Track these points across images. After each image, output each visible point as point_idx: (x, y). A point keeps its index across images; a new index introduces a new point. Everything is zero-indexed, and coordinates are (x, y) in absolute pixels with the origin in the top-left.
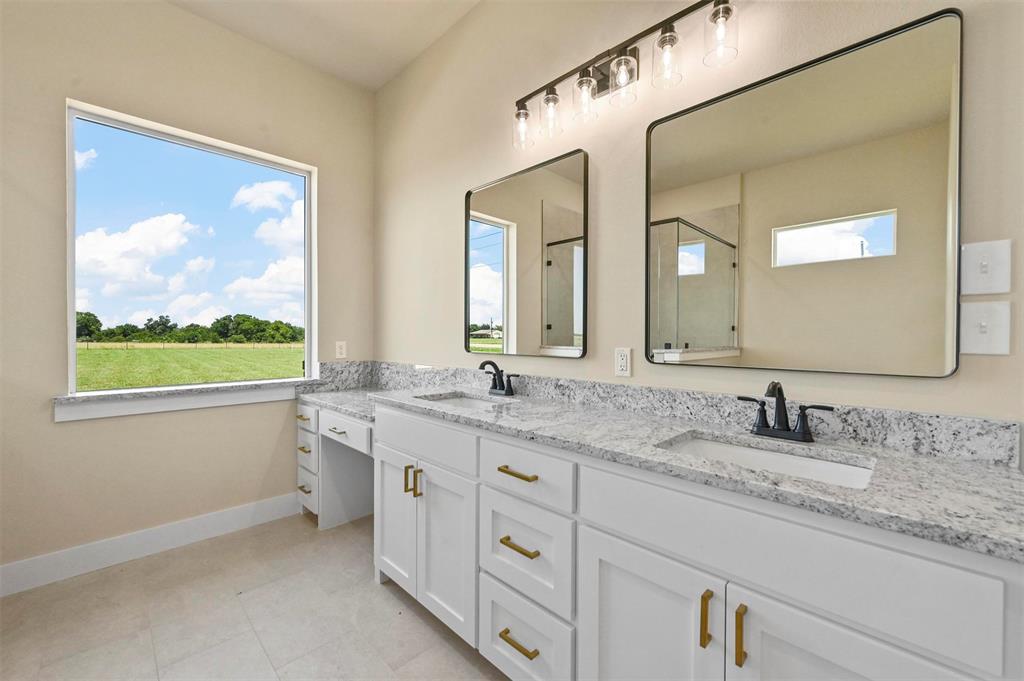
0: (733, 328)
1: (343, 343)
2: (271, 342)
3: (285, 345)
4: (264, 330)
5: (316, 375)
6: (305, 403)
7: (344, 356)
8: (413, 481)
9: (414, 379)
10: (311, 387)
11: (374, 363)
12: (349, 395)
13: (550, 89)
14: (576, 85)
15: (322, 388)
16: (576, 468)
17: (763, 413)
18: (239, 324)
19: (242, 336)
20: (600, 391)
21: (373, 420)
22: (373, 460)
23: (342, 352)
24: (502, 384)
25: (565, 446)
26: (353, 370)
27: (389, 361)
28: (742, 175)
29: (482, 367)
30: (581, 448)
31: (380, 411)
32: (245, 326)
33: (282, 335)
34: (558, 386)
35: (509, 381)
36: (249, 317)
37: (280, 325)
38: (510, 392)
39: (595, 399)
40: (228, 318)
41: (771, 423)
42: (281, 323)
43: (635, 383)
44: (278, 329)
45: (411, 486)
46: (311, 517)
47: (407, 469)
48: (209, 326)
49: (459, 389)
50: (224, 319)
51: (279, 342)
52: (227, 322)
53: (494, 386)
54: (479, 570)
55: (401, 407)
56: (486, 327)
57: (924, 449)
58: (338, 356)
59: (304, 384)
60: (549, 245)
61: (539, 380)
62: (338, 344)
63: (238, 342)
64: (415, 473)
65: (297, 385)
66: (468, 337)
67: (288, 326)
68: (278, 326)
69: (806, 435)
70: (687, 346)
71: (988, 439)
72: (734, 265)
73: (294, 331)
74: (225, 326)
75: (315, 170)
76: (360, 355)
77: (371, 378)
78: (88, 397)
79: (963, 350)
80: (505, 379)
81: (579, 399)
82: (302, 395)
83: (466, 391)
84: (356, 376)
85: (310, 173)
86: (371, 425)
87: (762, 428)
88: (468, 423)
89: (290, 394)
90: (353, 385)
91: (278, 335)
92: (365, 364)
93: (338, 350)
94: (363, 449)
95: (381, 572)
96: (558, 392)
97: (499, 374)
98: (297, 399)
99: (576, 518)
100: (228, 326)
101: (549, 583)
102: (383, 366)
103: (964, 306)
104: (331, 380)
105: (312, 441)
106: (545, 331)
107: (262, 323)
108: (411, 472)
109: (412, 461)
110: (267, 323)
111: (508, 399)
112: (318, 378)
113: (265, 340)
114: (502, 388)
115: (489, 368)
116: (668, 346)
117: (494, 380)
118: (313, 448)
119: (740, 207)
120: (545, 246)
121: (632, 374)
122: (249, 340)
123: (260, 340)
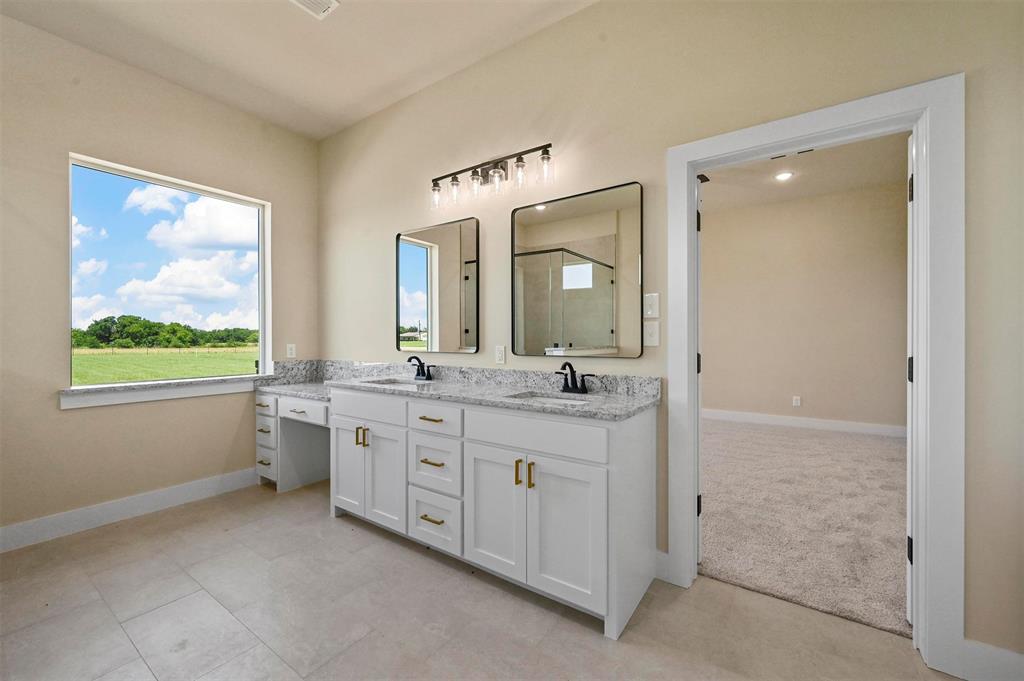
0: (612, 332)
1: (294, 346)
2: (167, 347)
3: (185, 350)
4: (157, 334)
5: (270, 371)
6: (263, 393)
7: (294, 356)
8: (362, 437)
9: (356, 373)
10: (268, 381)
11: (319, 361)
12: (301, 386)
13: (454, 176)
14: (470, 179)
15: (276, 382)
16: (463, 411)
17: (566, 380)
18: (125, 326)
19: (129, 340)
20: (487, 373)
21: (329, 400)
22: (329, 429)
23: (292, 352)
24: (424, 372)
25: (457, 401)
26: (301, 367)
27: (333, 359)
28: (618, 212)
29: (410, 360)
30: (464, 401)
31: (334, 393)
32: (134, 328)
33: (180, 338)
34: (461, 372)
35: (428, 370)
36: (137, 319)
37: (177, 328)
38: (429, 378)
39: (484, 378)
40: (110, 320)
41: (570, 385)
42: (178, 325)
43: (506, 368)
44: (174, 332)
45: (361, 440)
46: (270, 485)
47: (357, 429)
48: (85, 328)
49: (391, 377)
50: (106, 320)
51: (176, 346)
52: (109, 324)
53: (418, 374)
54: (408, 483)
55: (352, 388)
56: (414, 330)
57: (630, 393)
58: (289, 356)
59: (262, 379)
60: (466, 263)
61: (449, 369)
62: (289, 346)
63: (125, 347)
64: (364, 430)
65: (255, 380)
66: (398, 339)
67: (187, 328)
68: (174, 329)
69: (584, 390)
70: (571, 345)
71: (651, 385)
72: (612, 282)
73: (195, 335)
74: (107, 330)
75: (269, 205)
76: (309, 355)
77: (316, 373)
78: (89, 390)
79: (645, 344)
80: (426, 369)
81: (474, 379)
82: (261, 388)
83: (398, 378)
84: (304, 372)
85: (264, 206)
86: (327, 404)
87: (566, 389)
88: (401, 394)
89: (249, 387)
90: (301, 380)
91: (174, 339)
92: (311, 363)
93: (288, 352)
94: (322, 422)
95: (336, 507)
96: (461, 376)
97: (421, 365)
98: (255, 391)
99: (463, 439)
100: (109, 329)
101: (448, 480)
102: (328, 363)
103: (645, 323)
104: (284, 375)
105: (272, 423)
106: (463, 335)
107: (154, 325)
108: (361, 431)
109: (361, 424)
110: (161, 326)
111: (427, 382)
112: (272, 374)
113: (159, 345)
114: (424, 374)
115: (414, 361)
116: (556, 346)
117: (418, 370)
118: (273, 430)
119: (617, 237)
120: (463, 263)
121: (505, 362)
122: (138, 344)
123: (152, 344)
